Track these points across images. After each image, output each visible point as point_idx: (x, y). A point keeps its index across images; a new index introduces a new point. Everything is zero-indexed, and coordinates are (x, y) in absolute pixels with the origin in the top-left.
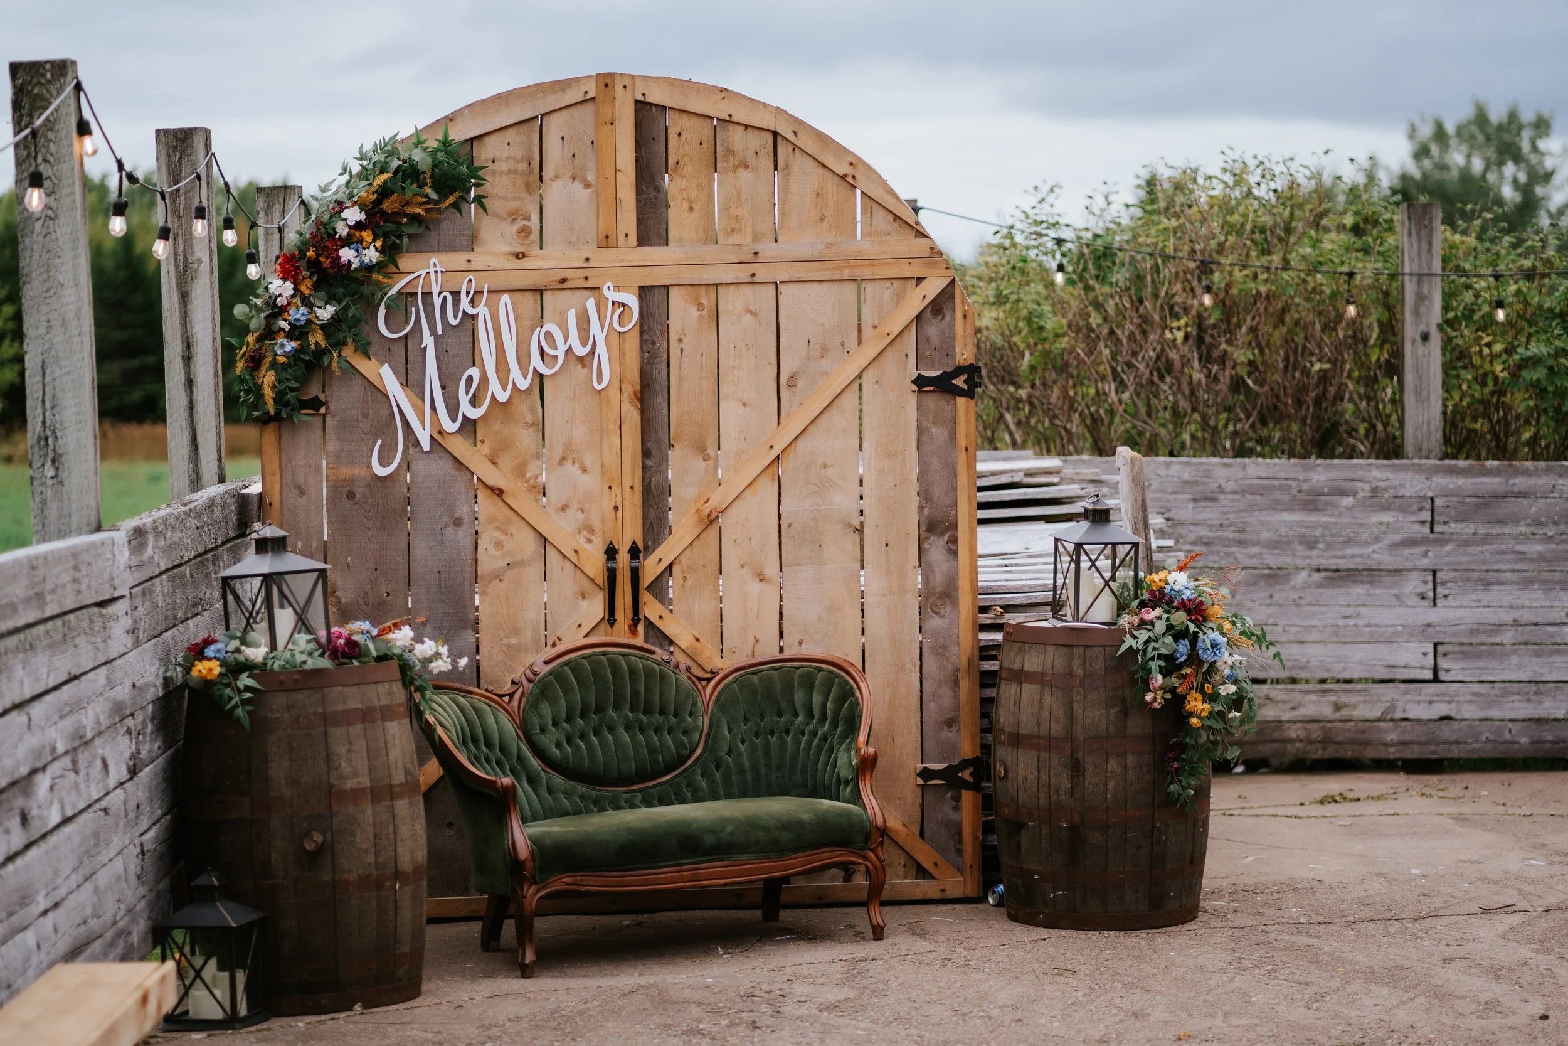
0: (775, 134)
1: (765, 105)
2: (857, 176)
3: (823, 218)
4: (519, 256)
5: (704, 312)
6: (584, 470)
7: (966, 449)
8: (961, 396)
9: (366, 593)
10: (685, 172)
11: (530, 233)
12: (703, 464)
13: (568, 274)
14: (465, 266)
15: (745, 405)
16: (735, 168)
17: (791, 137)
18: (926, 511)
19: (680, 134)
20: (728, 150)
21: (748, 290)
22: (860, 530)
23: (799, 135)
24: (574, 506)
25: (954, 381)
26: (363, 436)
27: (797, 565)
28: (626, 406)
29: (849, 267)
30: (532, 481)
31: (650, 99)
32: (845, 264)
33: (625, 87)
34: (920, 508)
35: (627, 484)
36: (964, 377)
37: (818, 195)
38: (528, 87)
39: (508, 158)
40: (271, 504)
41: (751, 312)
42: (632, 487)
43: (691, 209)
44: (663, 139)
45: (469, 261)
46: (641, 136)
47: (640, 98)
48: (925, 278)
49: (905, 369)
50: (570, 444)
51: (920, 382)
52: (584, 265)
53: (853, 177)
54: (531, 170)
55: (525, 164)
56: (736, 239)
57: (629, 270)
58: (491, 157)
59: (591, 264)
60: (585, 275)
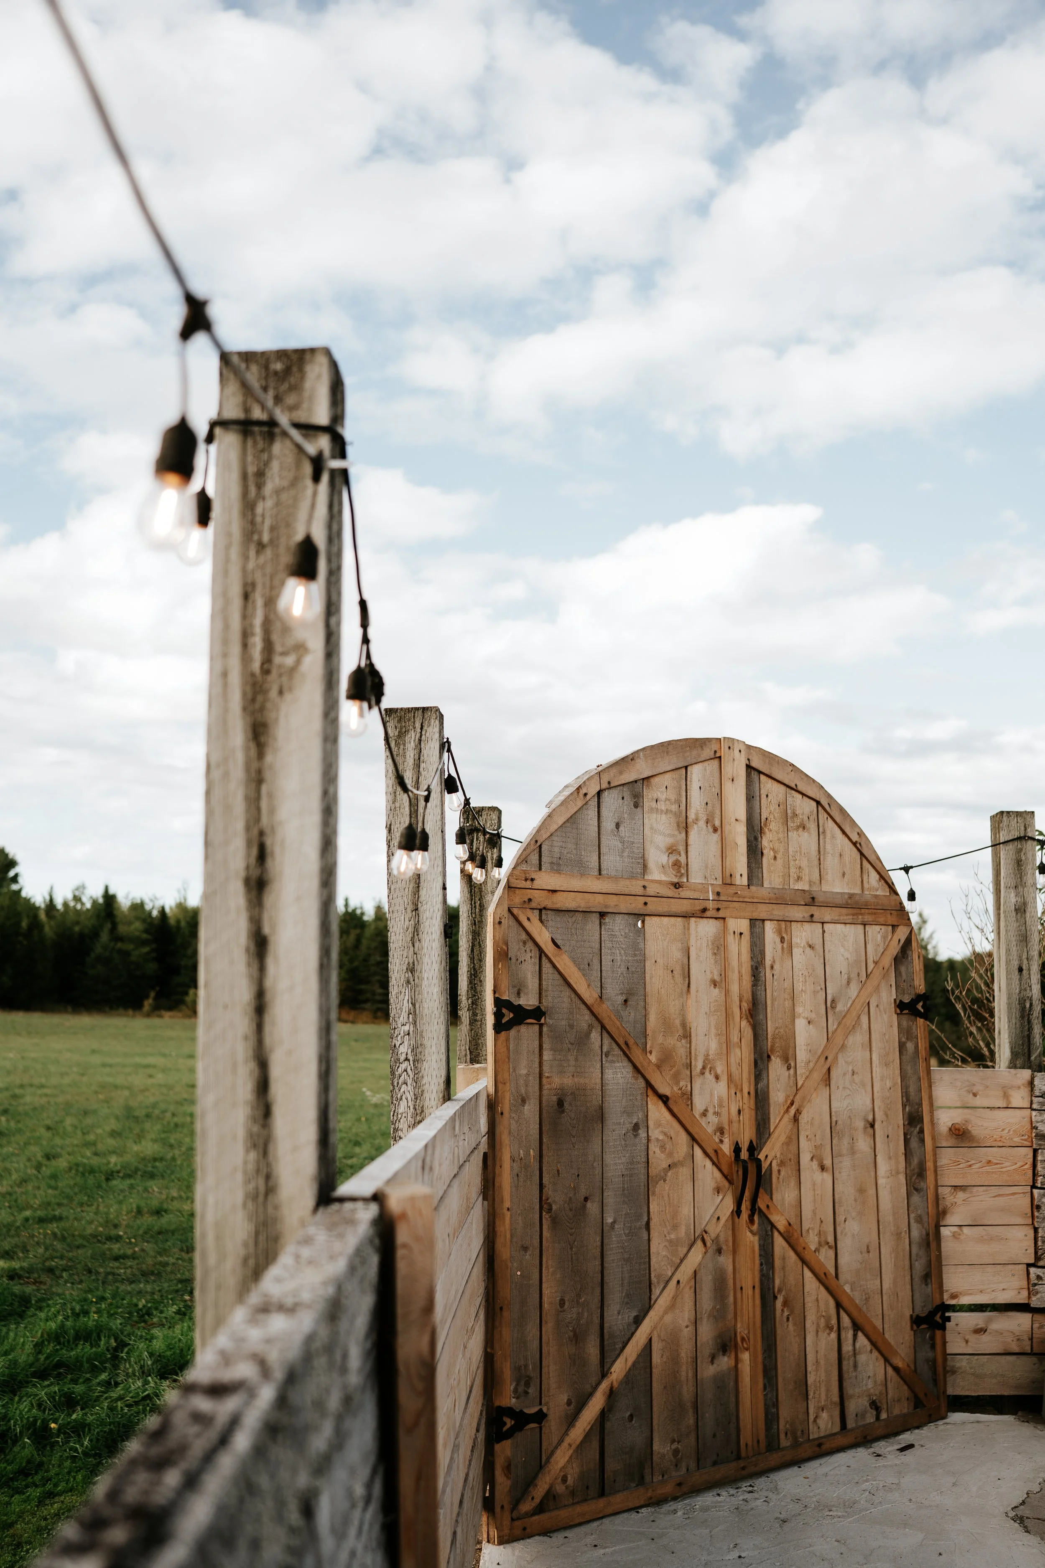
0: (818, 803)
1: (814, 781)
2: (863, 845)
3: (844, 875)
4: (677, 886)
5: (785, 943)
6: (717, 1078)
7: (926, 1059)
8: (920, 1016)
9: (570, 1199)
10: (771, 827)
11: (682, 867)
12: (787, 1073)
13: (707, 906)
14: (640, 891)
15: (808, 1021)
16: (798, 827)
17: (826, 806)
18: (907, 1109)
19: (767, 796)
20: (794, 813)
21: (807, 926)
22: (872, 1126)
24: (711, 1111)
25: (917, 1006)
26: (569, 1046)
27: (840, 1156)
28: (744, 1021)
29: (861, 914)
30: (684, 1088)
31: (755, 765)
32: (857, 911)
33: (740, 751)
34: (904, 1106)
35: (746, 1091)
36: (921, 1004)
37: (841, 855)
38: (680, 740)
39: (666, 799)
40: (502, 1114)
41: (810, 946)
42: (749, 1093)
43: (775, 858)
44: (760, 801)
45: (645, 888)
47: (749, 762)
48: (899, 925)
49: (891, 996)
50: (708, 1055)
51: (901, 1007)
52: (717, 897)
53: (860, 844)
54: (681, 812)
55: (677, 806)
56: (800, 886)
57: (744, 905)
58: (655, 797)
59: (722, 898)
60: (717, 907)
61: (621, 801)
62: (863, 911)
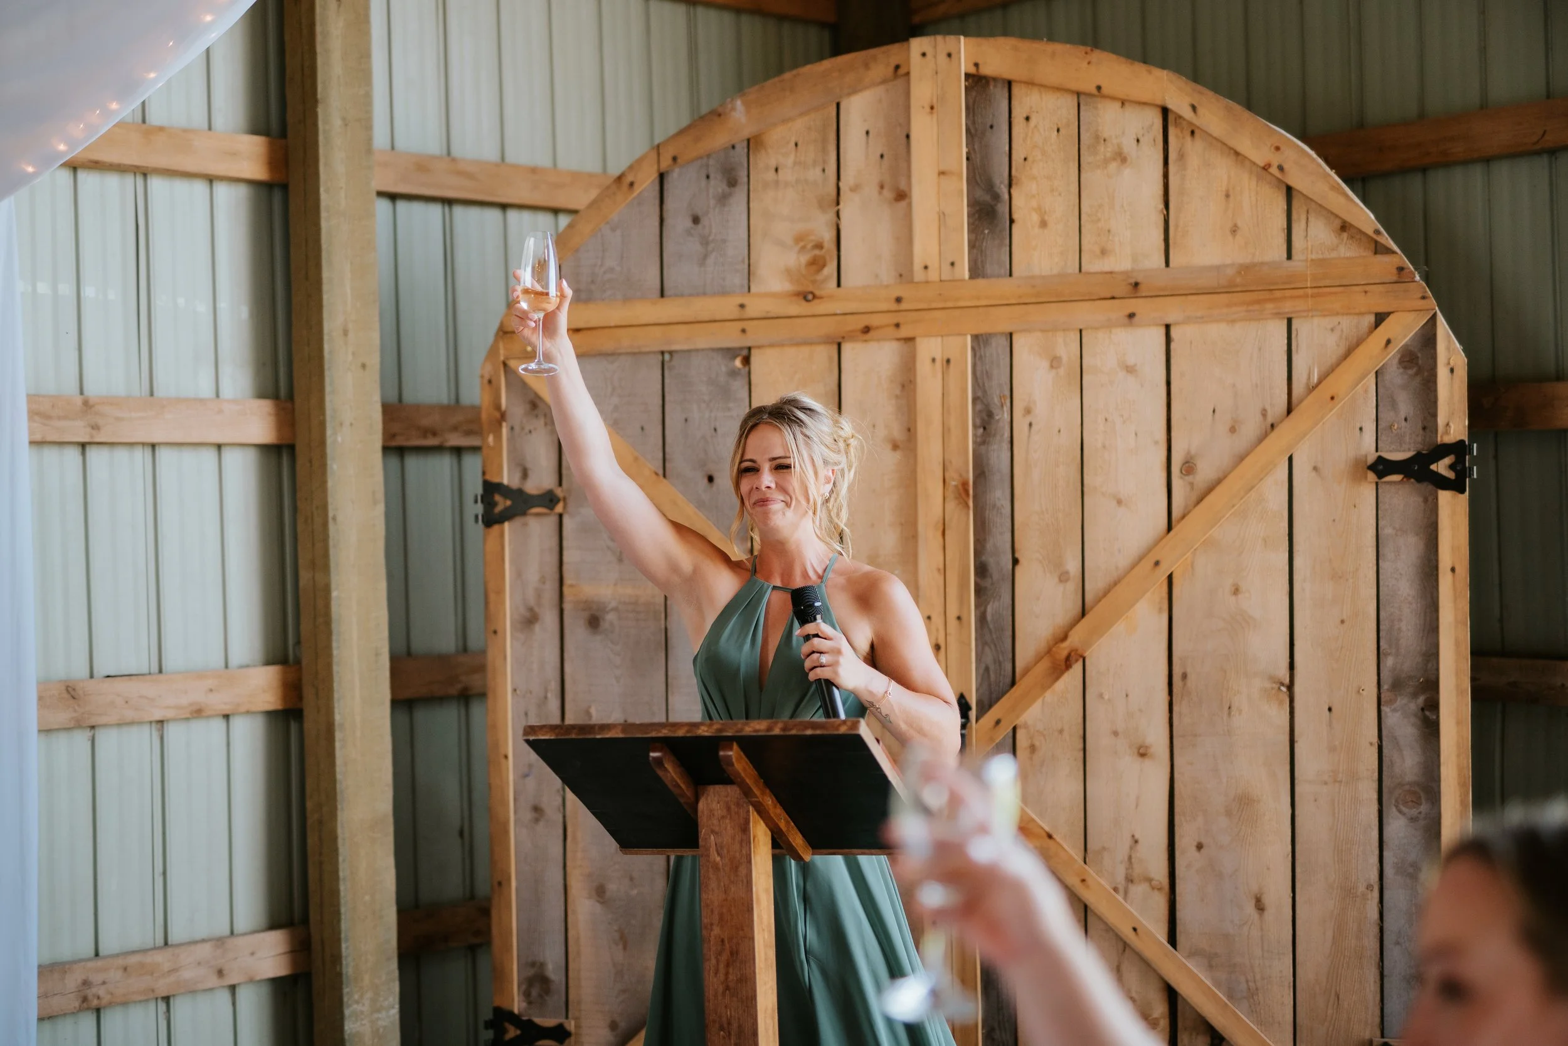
0: (1165, 111)
2: (1286, 167)
3: (1234, 231)
4: (807, 297)
5: (1062, 371)
7: (1453, 570)
8: (1444, 488)
10: (1035, 172)
11: (824, 266)
12: (1060, 587)
13: (874, 321)
14: (735, 313)
15: (1119, 502)
16: (1106, 162)
17: (1187, 113)
18: (1389, 661)
19: (1027, 119)
20: (1097, 137)
21: (1123, 334)
22: (1288, 688)
23: (1200, 110)
25: (1433, 467)
27: (1192, 735)
28: (951, 505)
29: (1280, 299)
31: (986, 70)
32: (1266, 295)
33: (949, 55)
34: (1381, 656)
35: (953, 613)
36: (1447, 461)
37: (1226, 196)
39: (796, 164)
41: (1130, 370)
42: (962, 617)
43: (1044, 224)
44: (1006, 128)
45: (742, 306)
46: (974, 123)
47: (972, 70)
48: (1388, 314)
49: (1358, 450)
51: (1382, 468)
52: (894, 306)
53: (1281, 168)
54: (827, 179)
55: (818, 170)
56: (1107, 265)
57: (957, 312)
58: (773, 163)
59: (904, 306)
60: (895, 321)
61: (704, 182)
62: (1278, 294)
